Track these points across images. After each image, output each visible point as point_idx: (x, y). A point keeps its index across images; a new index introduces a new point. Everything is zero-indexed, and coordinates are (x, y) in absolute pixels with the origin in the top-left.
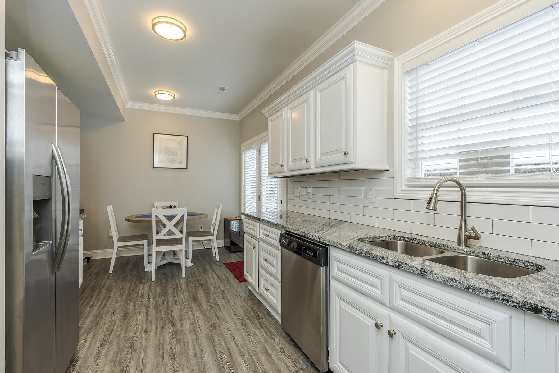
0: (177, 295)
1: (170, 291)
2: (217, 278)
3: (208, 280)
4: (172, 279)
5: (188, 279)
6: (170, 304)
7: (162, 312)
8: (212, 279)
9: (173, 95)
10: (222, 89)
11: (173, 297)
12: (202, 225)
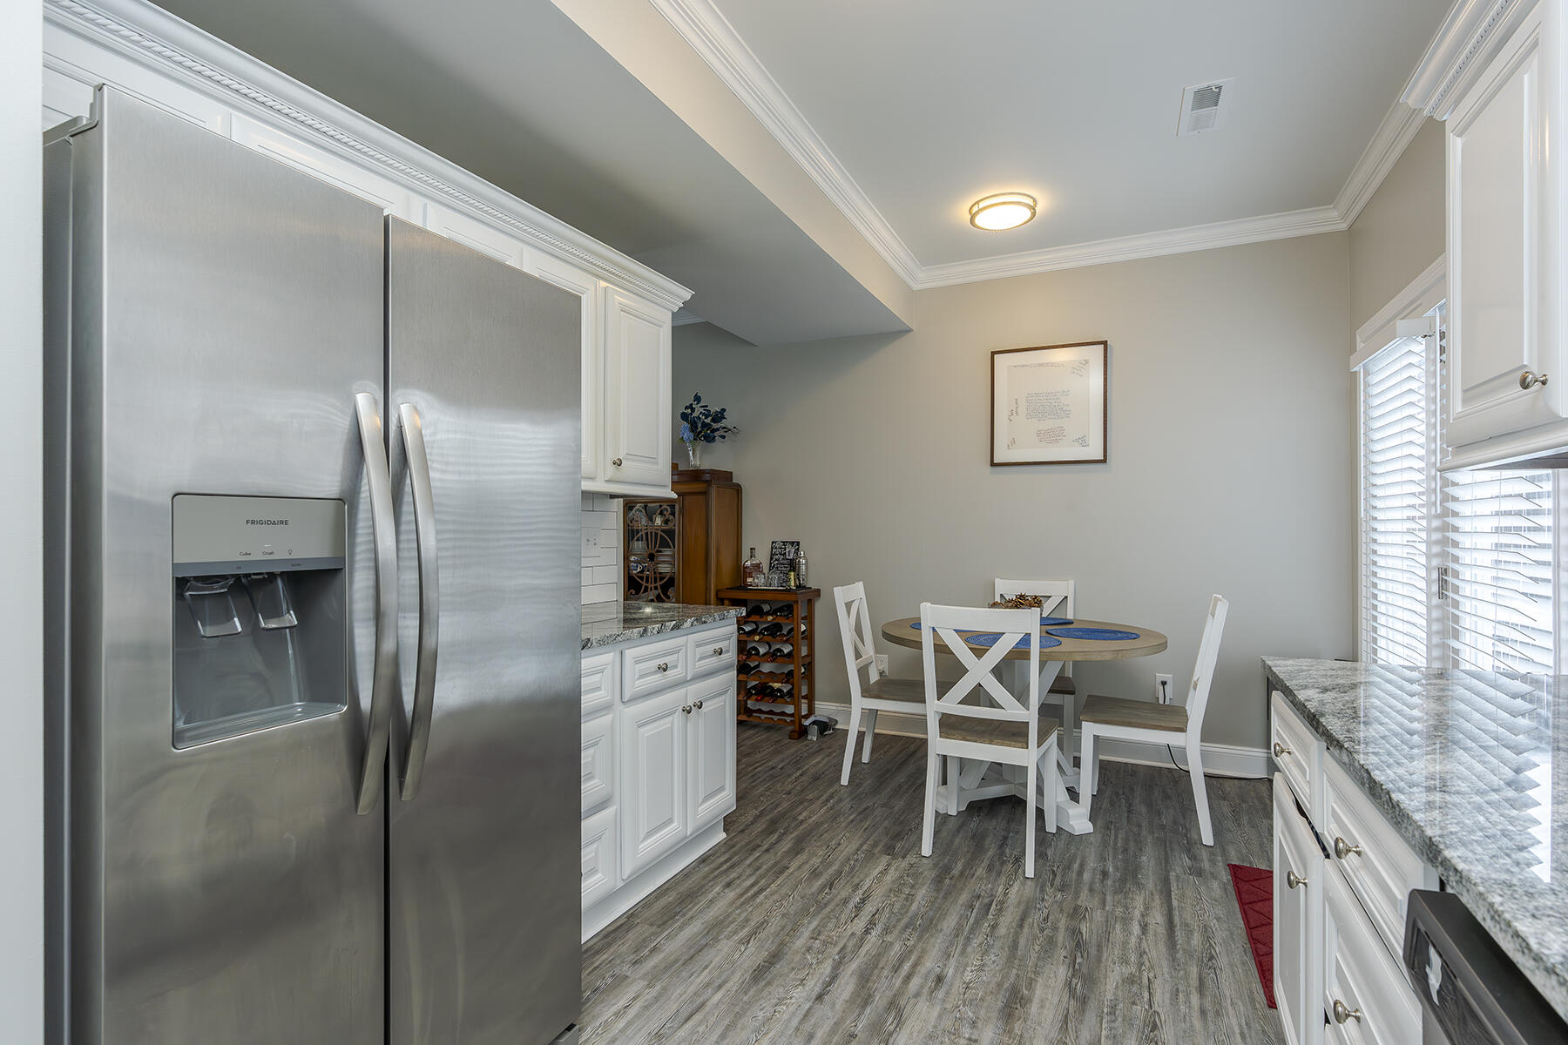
0: (963, 952)
1: (949, 923)
2: (1162, 930)
3: (1118, 927)
4: (990, 869)
5: (1042, 890)
6: (915, 983)
7: (868, 1010)
8: (1136, 929)
9: (1030, 202)
10: (1208, 97)
11: (945, 953)
12: (1168, 677)
